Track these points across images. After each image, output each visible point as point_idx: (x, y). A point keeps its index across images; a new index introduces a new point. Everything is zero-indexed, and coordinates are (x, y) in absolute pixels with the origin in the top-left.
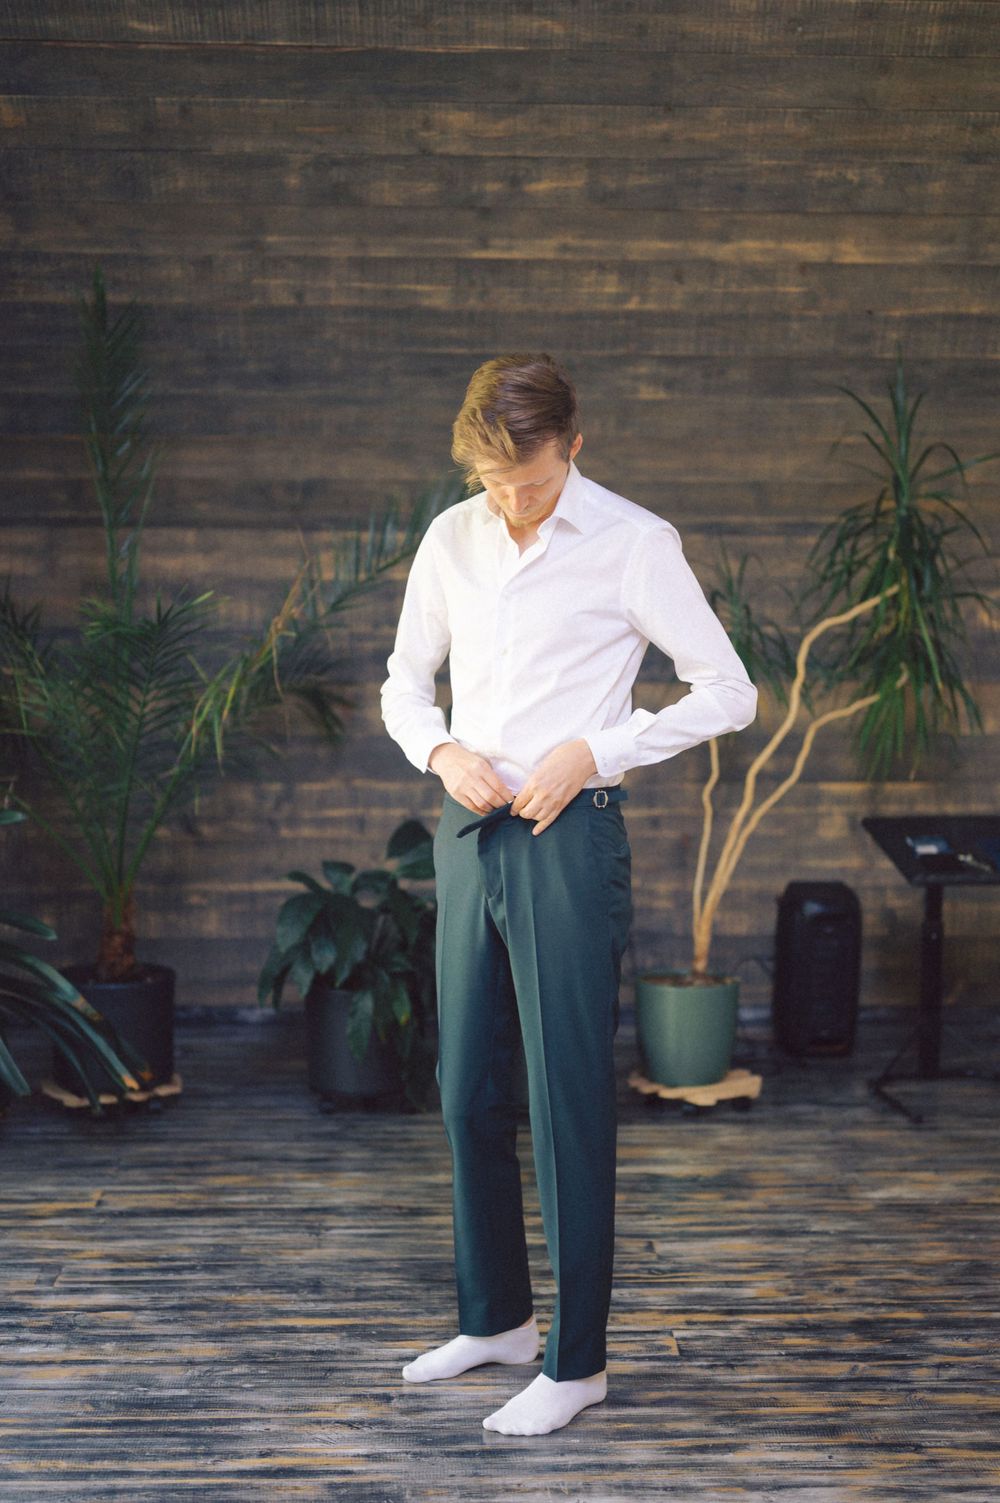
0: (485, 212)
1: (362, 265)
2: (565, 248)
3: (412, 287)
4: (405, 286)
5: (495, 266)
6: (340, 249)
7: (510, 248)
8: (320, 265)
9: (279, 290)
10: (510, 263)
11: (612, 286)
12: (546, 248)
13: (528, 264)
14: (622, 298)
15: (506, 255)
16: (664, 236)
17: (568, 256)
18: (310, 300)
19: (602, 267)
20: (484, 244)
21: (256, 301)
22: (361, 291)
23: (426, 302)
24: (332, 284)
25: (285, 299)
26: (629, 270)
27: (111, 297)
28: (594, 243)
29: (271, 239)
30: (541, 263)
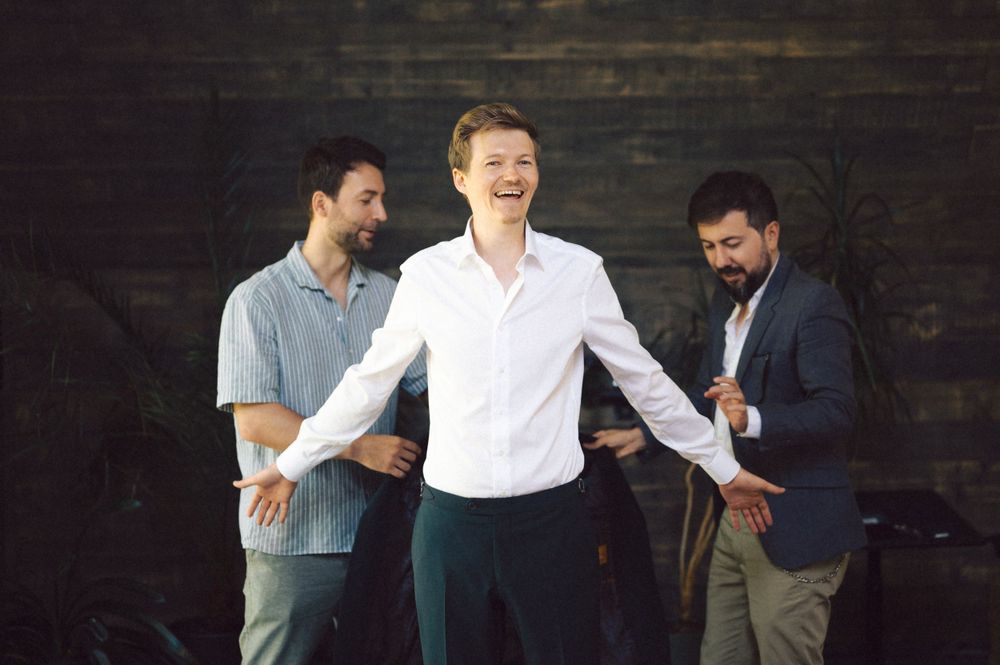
0: (509, 25)
1: (416, 67)
2: (571, 50)
3: (454, 82)
4: (449, 81)
5: (517, 66)
6: (397, 55)
7: (529, 51)
8: (383, 67)
9: (351, 86)
10: (530, 63)
11: (609, 78)
12: (557, 51)
13: (543, 63)
14: (617, 87)
15: (525, 57)
16: (647, 39)
17: (575, 56)
18: (376, 94)
19: (601, 64)
20: (509, 50)
21: (335, 95)
22: (415, 87)
23: (466, 94)
24: (392, 81)
25: (357, 93)
26: (622, 66)
27: (222, 95)
28: (592, 46)
29: (345, 48)
30: (552, 62)
